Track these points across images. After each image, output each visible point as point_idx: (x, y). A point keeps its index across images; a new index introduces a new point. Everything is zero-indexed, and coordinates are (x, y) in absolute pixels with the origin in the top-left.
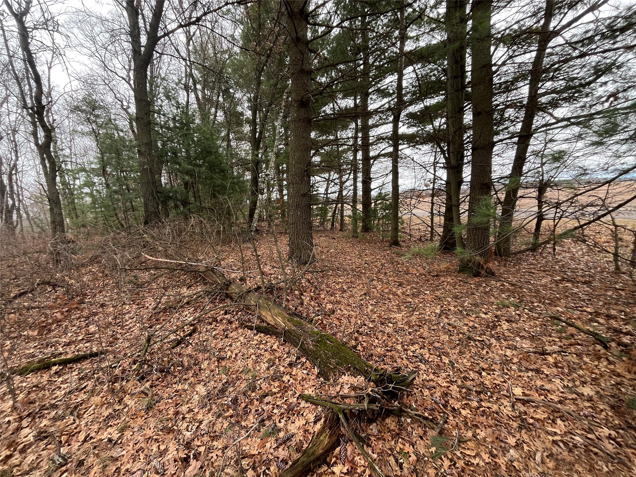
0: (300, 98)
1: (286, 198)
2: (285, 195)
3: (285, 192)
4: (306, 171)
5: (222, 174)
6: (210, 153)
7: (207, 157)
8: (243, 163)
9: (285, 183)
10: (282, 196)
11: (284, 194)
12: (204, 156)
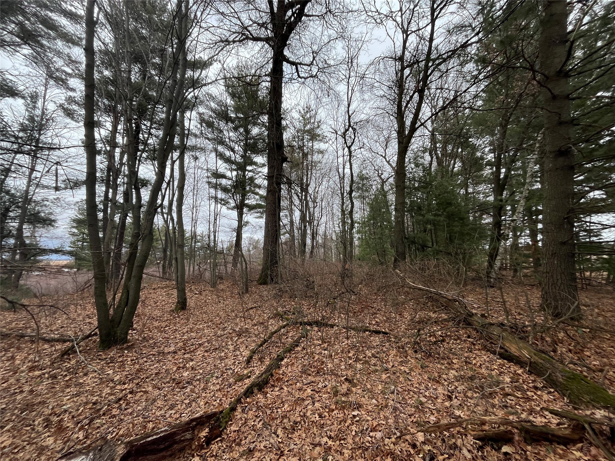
0: (557, 149)
1: (540, 244)
2: (539, 241)
3: (540, 237)
4: (567, 218)
5: (461, 222)
6: (450, 204)
7: (447, 207)
8: (483, 208)
9: (540, 226)
10: (535, 241)
11: (538, 239)
12: (445, 207)
